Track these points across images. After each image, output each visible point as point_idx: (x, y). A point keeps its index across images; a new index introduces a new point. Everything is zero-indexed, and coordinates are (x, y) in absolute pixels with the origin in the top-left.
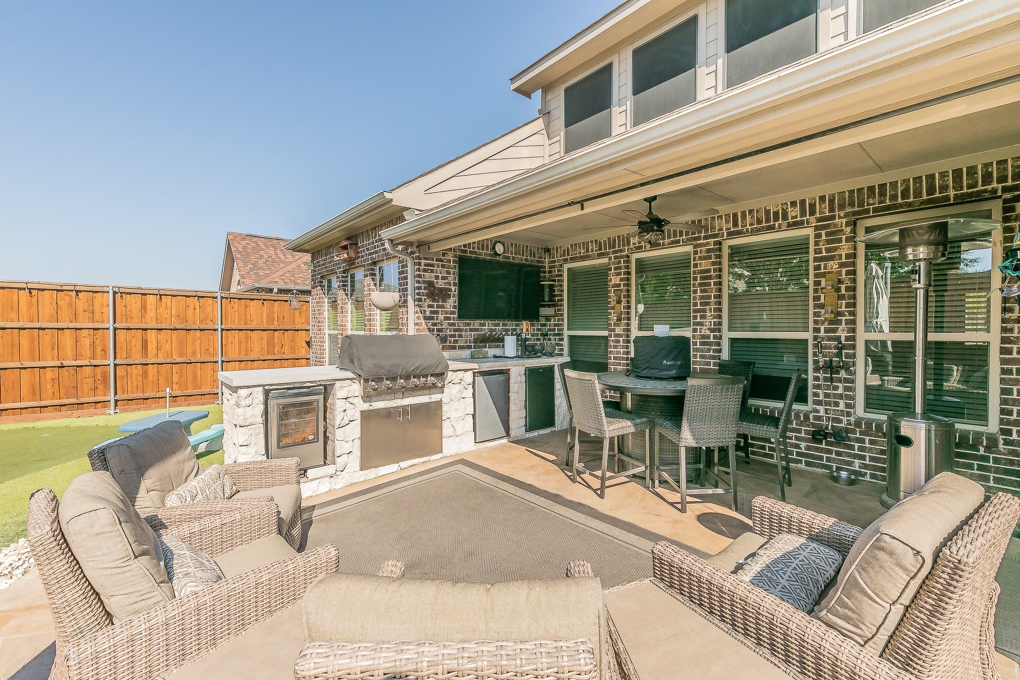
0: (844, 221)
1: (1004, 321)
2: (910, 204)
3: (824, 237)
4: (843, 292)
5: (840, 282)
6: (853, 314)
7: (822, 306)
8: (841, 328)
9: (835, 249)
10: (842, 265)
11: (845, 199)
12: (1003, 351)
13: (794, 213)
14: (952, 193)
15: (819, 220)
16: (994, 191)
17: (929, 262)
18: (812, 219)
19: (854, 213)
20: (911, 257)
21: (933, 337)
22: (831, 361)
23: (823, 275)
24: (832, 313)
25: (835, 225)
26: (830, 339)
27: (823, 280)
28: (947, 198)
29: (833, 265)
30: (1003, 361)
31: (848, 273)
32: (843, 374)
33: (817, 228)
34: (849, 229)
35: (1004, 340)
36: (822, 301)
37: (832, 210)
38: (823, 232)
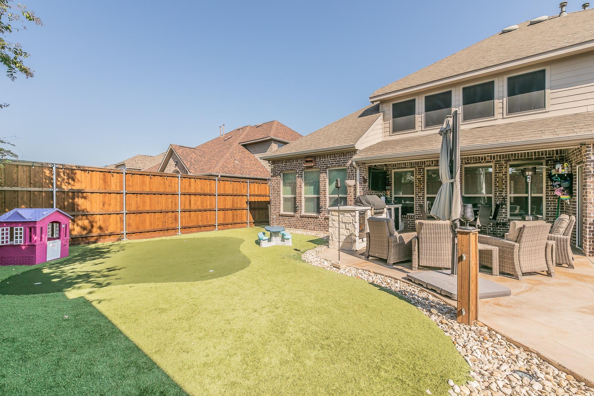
0: (504, 162)
1: (546, 191)
2: (522, 159)
3: (498, 166)
4: (504, 182)
5: (503, 180)
6: (506, 189)
7: (498, 187)
8: (503, 193)
9: (501, 170)
10: (503, 175)
11: (504, 156)
12: (547, 198)
13: (488, 159)
14: (534, 157)
15: (496, 161)
16: (544, 158)
17: (532, 176)
18: (494, 161)
19: (507, 160)
20: (527, 174)
21: (533, 195)
22: (502, 202)
23: (498, 177)
24: (501, 189)
25: (501, 163)
26: (500, 196)
27: (498, 179)
28: (533, 158)
29: (501, 175)
30: (547, 201)
31: (505, 177)
32: (504, 206)
33: (495, 164)
34: (505, 165)
35: (547, 196)
36: (497, 185)
37: (500, 158)
38: (497, 165)
